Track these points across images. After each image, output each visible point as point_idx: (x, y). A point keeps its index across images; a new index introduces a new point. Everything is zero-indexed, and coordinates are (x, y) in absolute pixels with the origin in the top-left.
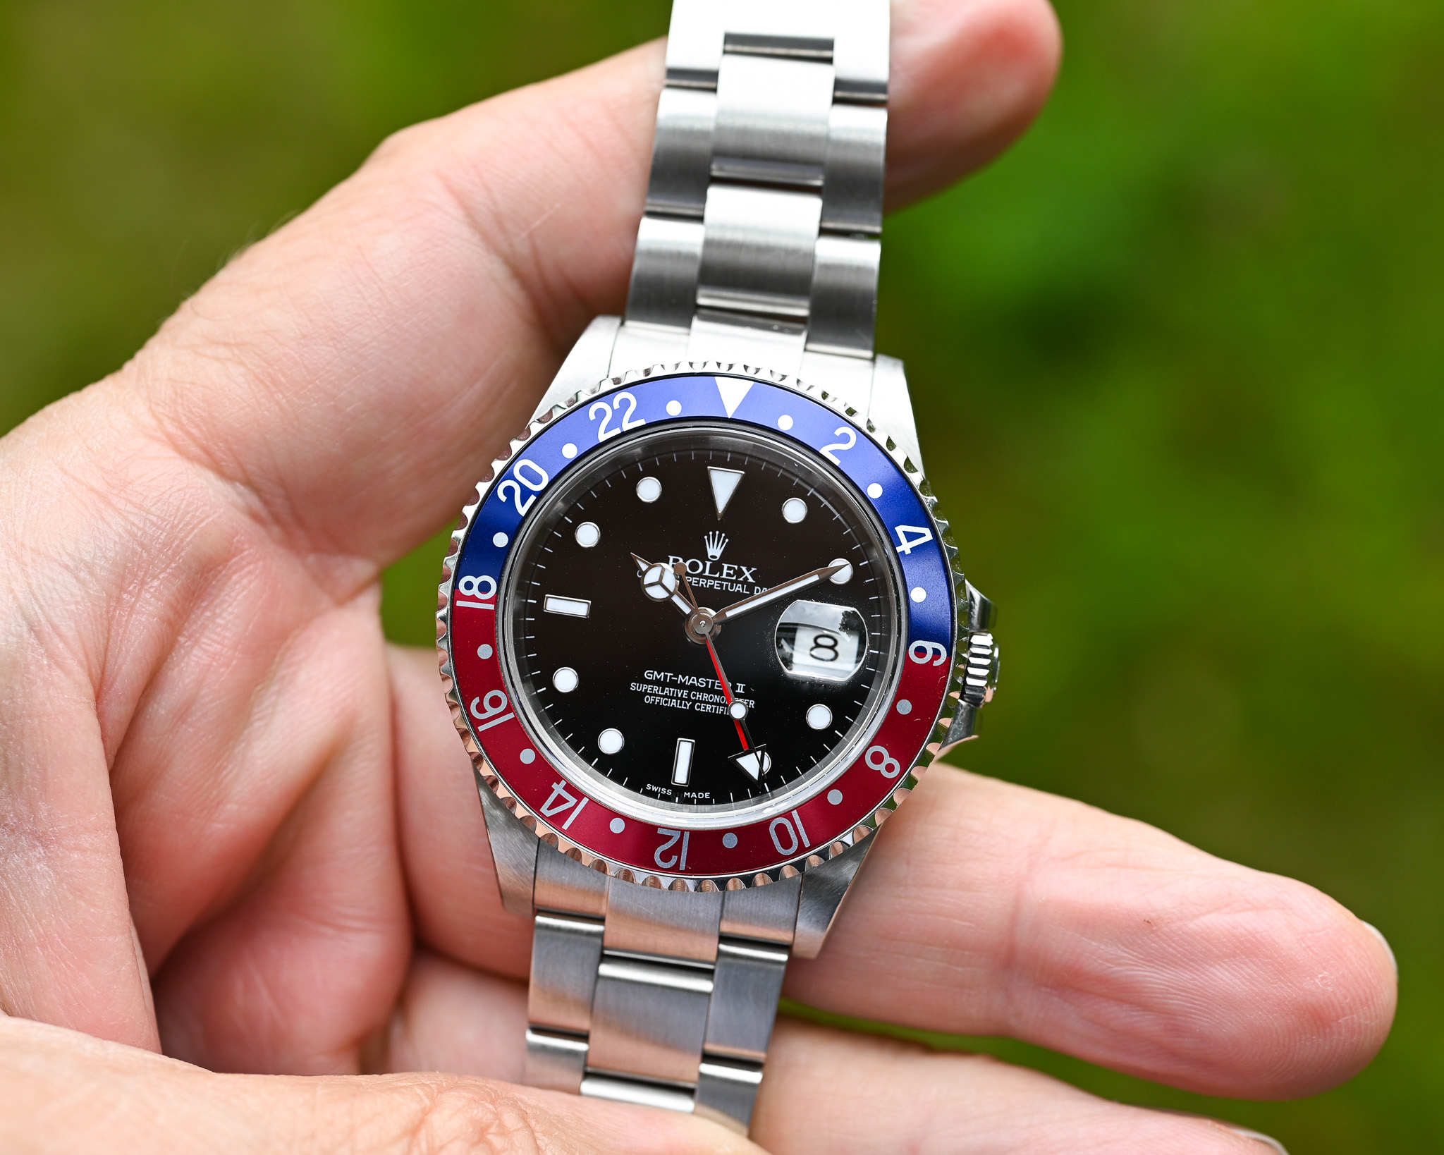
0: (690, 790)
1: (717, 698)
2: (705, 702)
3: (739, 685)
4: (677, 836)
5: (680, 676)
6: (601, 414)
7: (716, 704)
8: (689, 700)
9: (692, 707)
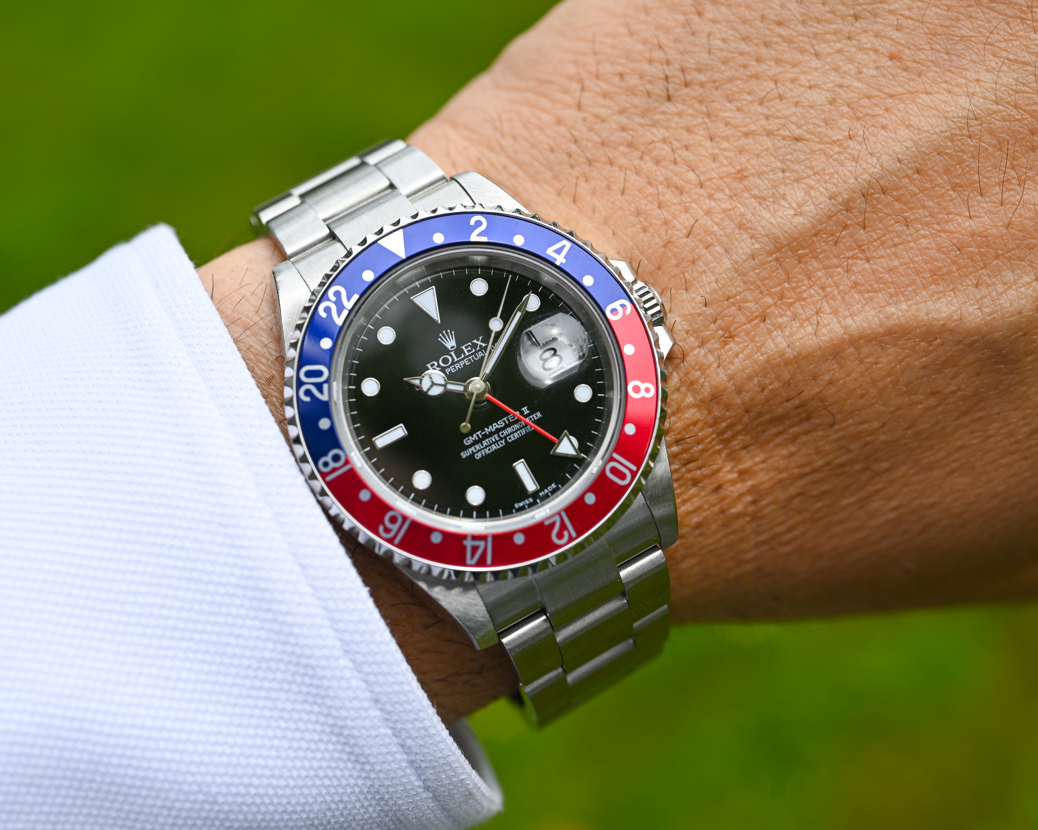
0: (542, 490)
1: (516, 426)
2: (511, 434)
3: (523, 409)
4: (557, 519)
5: (486, 429)
6: (327, 310)
7: (518, 430)
8: (501, 439)
9: (506, 441)
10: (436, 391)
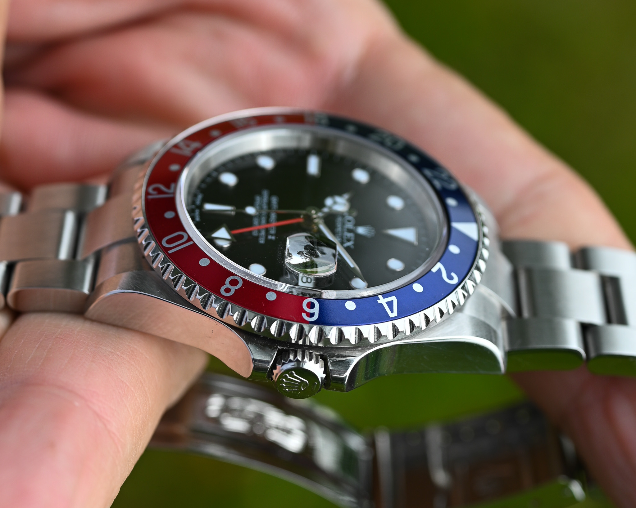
0: (200, 211)
4: (170, 192)
10: (329, 202)
